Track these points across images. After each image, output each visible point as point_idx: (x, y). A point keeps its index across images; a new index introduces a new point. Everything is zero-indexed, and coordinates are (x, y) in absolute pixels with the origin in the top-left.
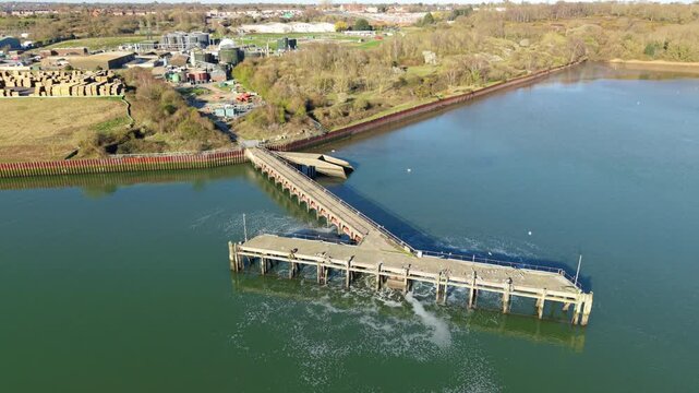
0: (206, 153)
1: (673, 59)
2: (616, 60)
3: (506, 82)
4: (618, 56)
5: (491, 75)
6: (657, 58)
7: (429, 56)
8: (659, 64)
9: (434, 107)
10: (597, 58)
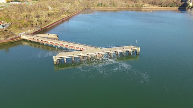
0: (8, 39)
1: (103, 7)
2: (92, 8)
3: (73, 13)
4: (92, 7)
5: (70, 11)
6: (100, 7)
7: (50, 8)
8: (101, 8)
9: (62, 20)
10: (88, 8)
